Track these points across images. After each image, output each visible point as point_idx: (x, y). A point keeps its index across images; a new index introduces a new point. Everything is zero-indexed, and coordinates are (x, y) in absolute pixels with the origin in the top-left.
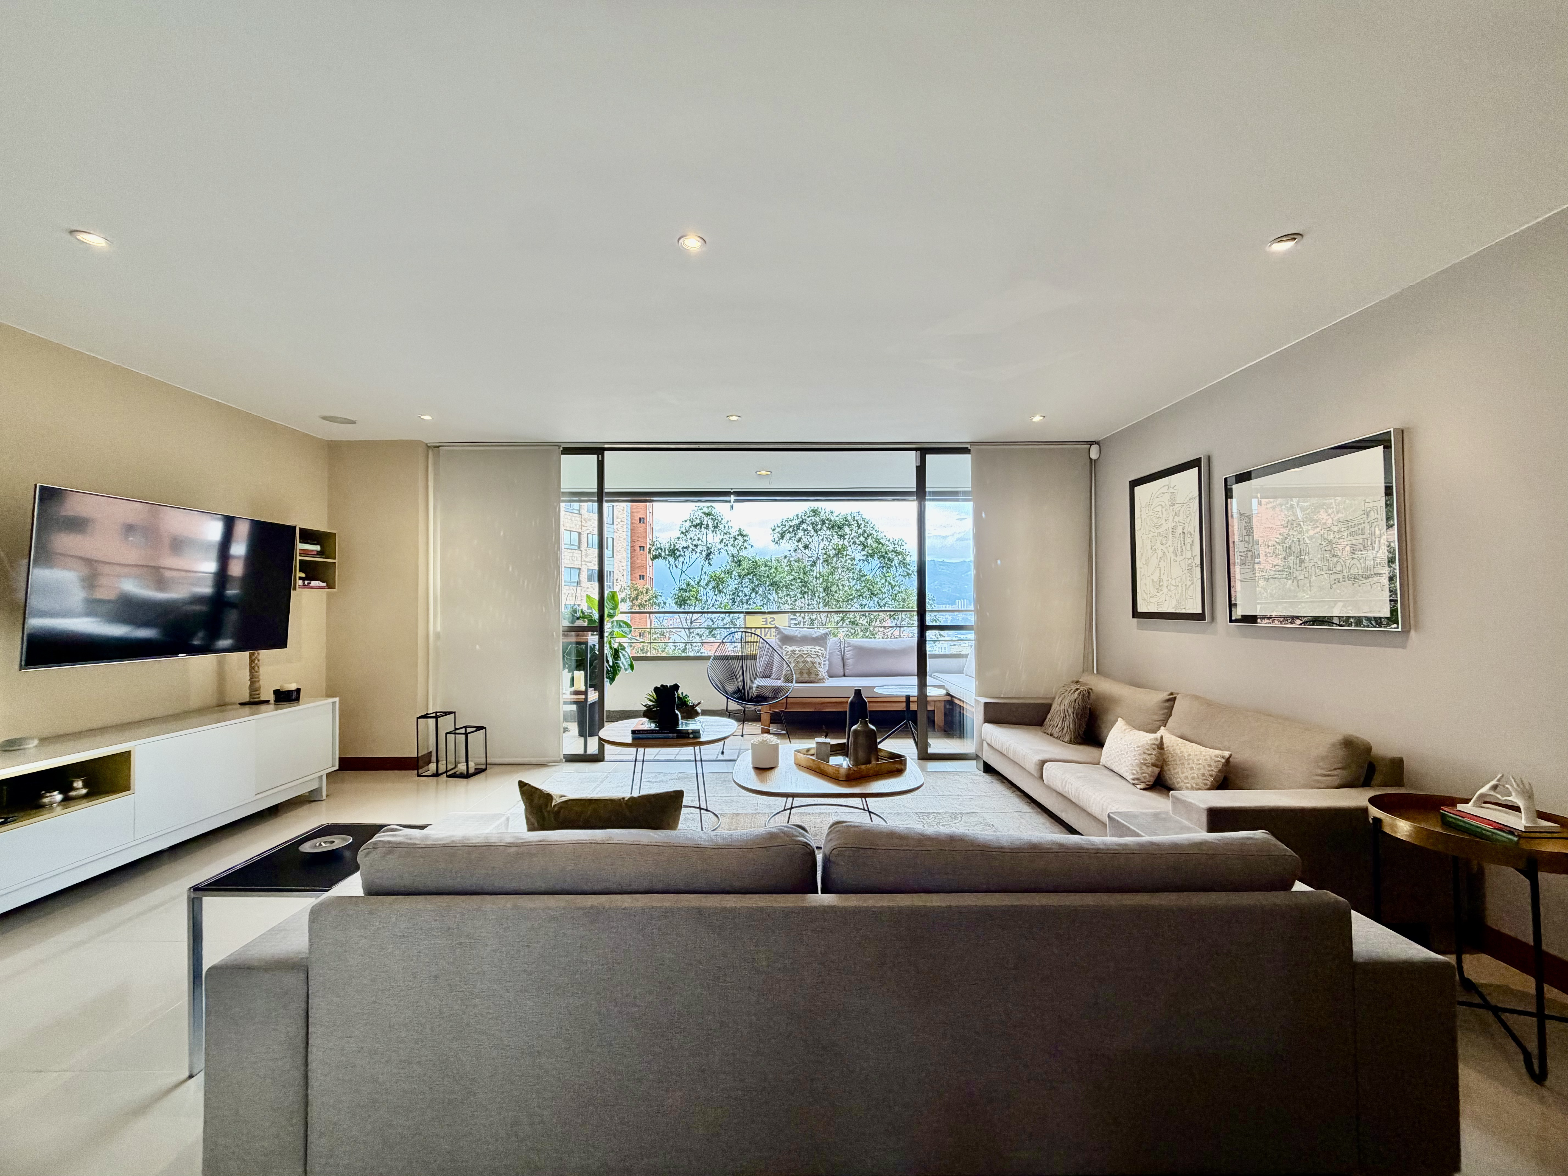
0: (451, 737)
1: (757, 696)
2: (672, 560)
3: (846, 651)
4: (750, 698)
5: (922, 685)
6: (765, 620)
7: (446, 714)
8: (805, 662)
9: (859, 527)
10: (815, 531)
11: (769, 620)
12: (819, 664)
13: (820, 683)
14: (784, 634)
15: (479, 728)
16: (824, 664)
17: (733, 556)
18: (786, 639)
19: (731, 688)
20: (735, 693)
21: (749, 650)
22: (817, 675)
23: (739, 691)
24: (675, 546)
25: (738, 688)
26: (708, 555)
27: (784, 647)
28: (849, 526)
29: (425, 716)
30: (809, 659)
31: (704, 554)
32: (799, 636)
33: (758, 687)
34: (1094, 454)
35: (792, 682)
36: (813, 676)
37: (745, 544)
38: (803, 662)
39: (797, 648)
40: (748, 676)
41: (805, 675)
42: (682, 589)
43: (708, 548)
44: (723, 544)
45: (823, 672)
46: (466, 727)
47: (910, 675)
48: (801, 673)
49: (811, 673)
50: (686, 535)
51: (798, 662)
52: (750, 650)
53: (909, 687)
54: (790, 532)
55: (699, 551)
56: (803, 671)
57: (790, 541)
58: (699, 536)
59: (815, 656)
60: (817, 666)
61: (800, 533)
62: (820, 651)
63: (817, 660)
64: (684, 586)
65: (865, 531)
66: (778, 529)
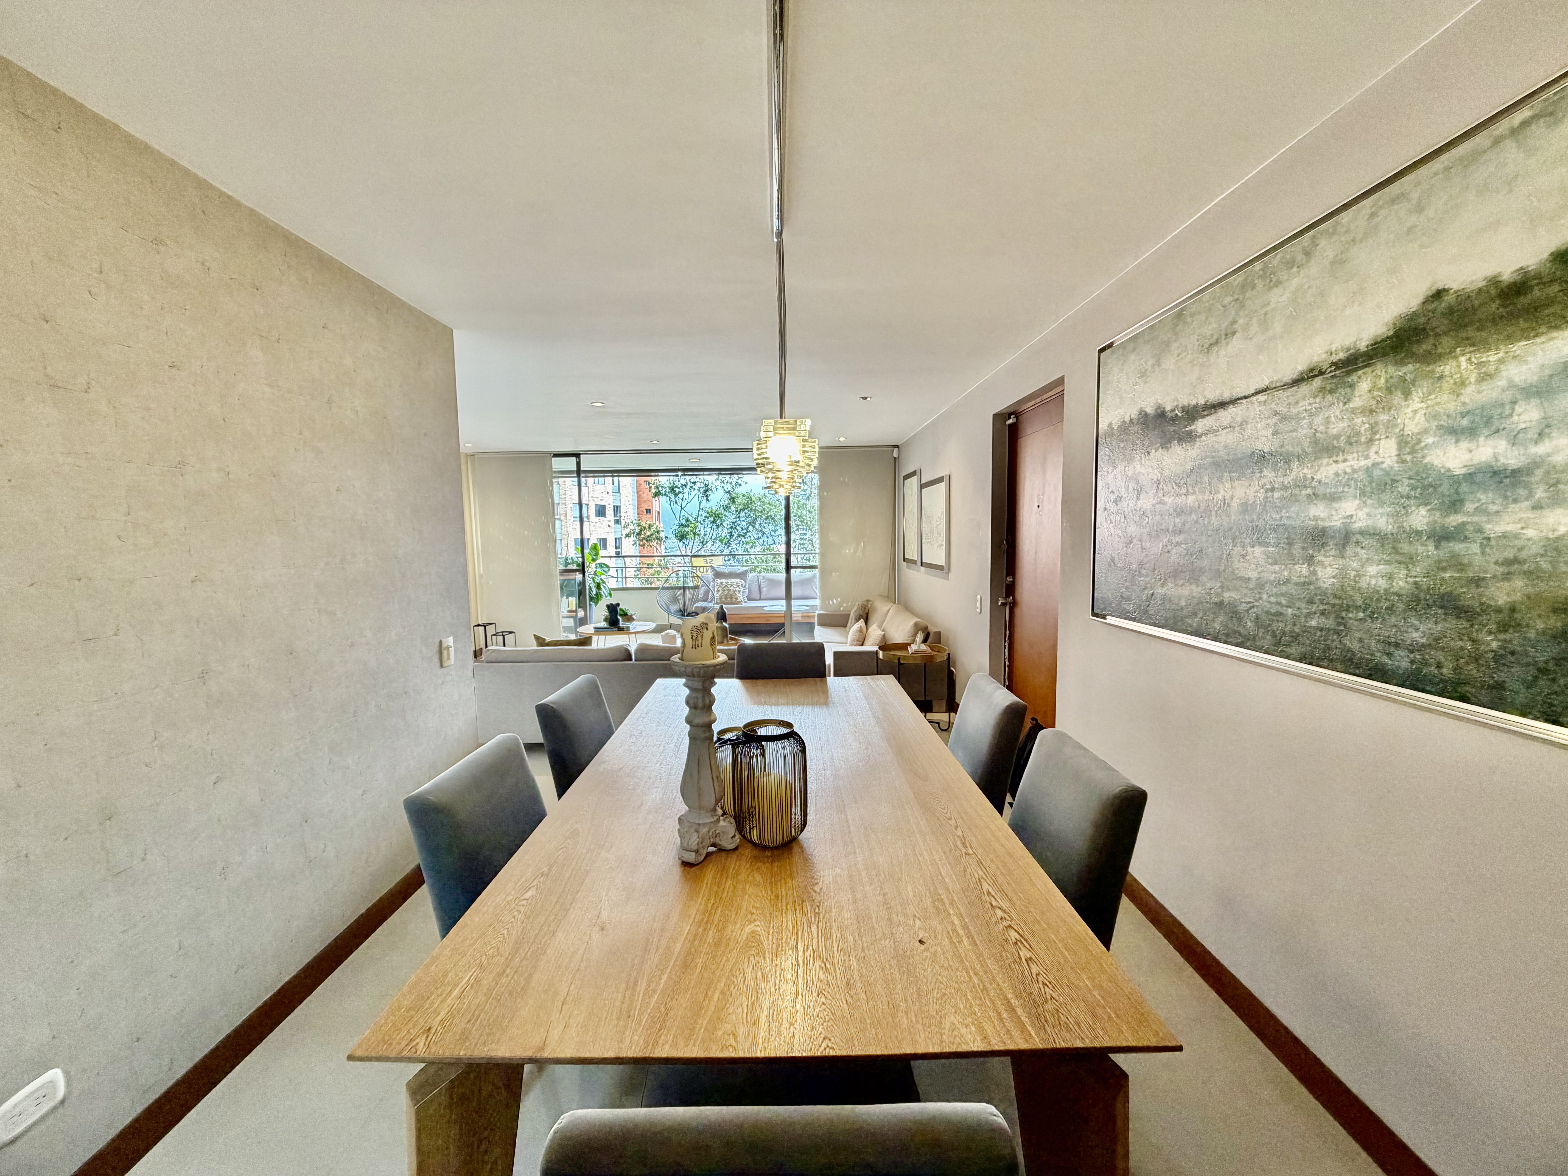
0: (494, 637)
1: (693, 613)
2: (672, 496)
3: (762, 583)
4: (687, 614)
5: (789, 606)
6: (706, 561)
7: (491, 624)
8: (730, 590)
11: (709, 561)
12: (740, 591)
13: (743, 604)
14: (716, 571)
15: (511, 633)
16: (744, 592)
18: (718, 575)
19: (674, 608)
20: (677, 611)
22: (737, 599)
23: (679, 610)
24: (674, 484)
25: (680, 608)
26: (706, 491)
27: (717, 580)
29: (479, 625)
30: (732, 588)
31: (702, 490)
32: (728, 572)
36: (734, 600)
38: (728, 590)
39: (724, 581)
40: (687, 600)
41: (729, 599)
42: (682, 525)
43: (706, 486)
45: (740, 597)
46: (503, 632)
47: (782, 599)
48: (726, 598)
49: (732, 598)
51: (724, 590)
53: (780, 606)
55: (697, 488)
56: (728, 596)
59: (738, 586)
60: (737, 593)
62: (742, 582)
63: (737, 589)
64: (684, 522)
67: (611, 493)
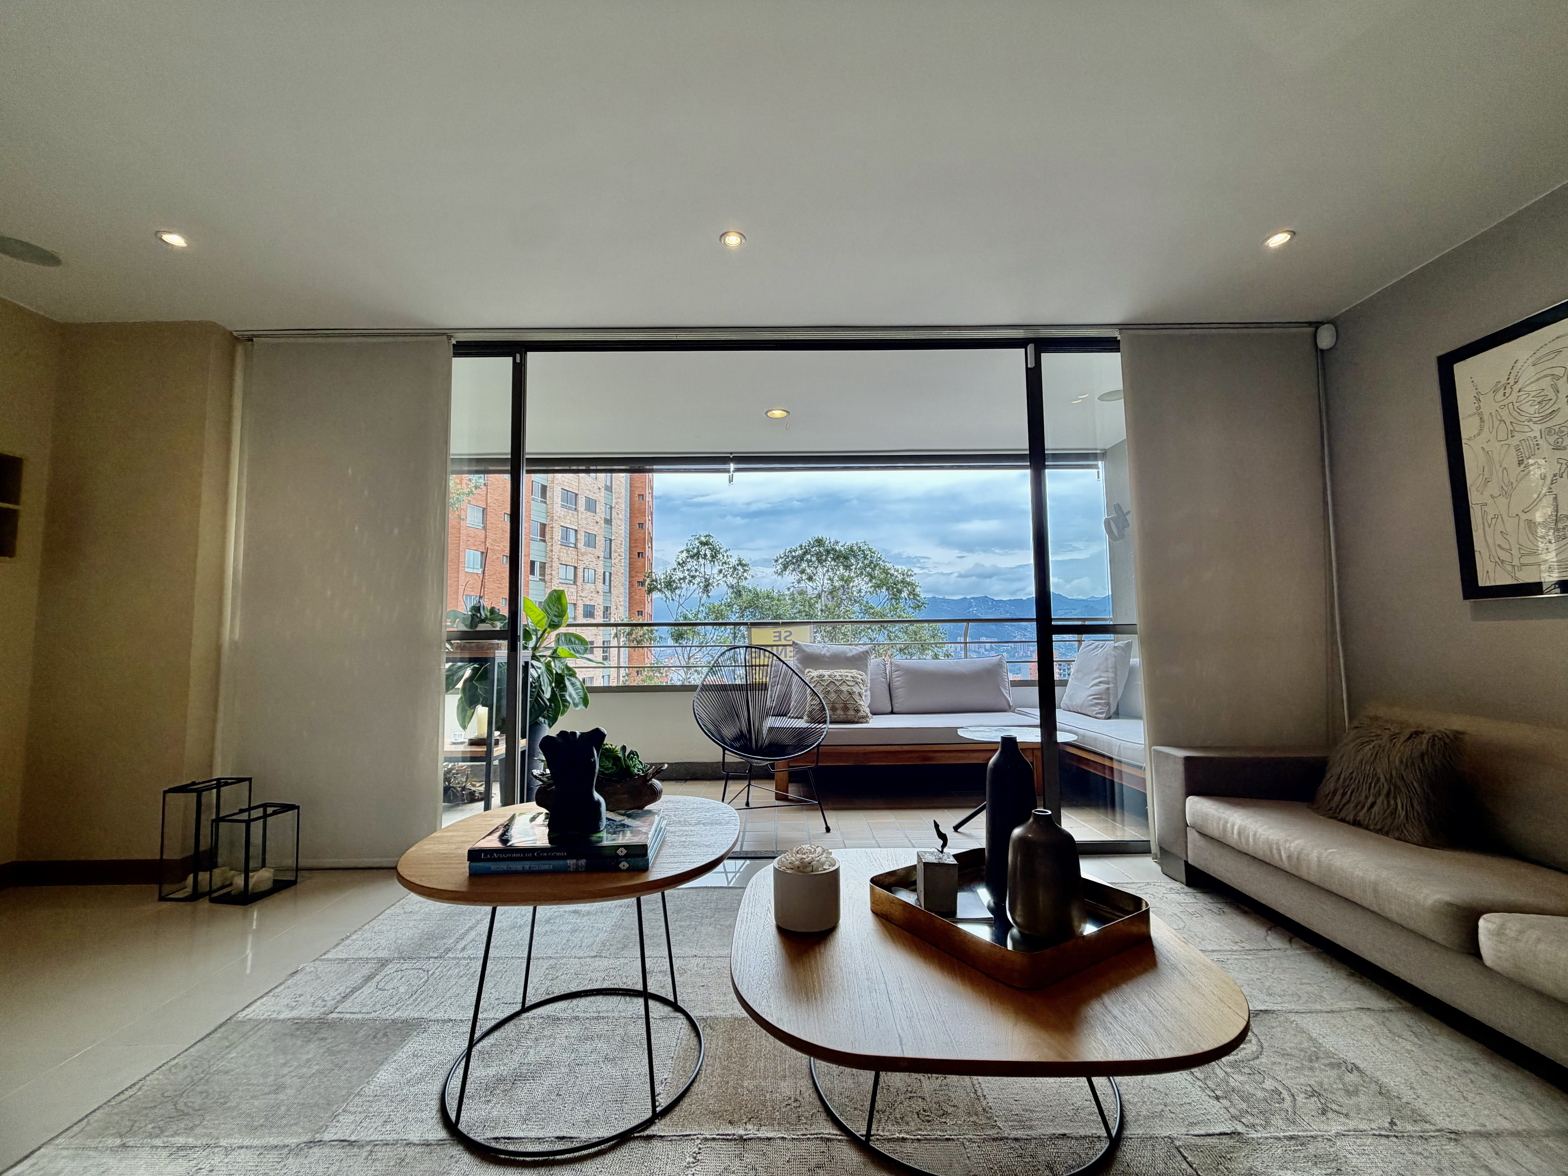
1: (771, 745)
2: (668, 593)
3: (894, 676)
4: (759, 745)
6: (777, 634)
7: (223, 783)
8: (838, 692)
9: (865, 558)
10: (819, 562)
11: (783, 635)
12: (860, 695)
13: (862, 723)
14: (806, 652)
16: (865, 696)
17: (732, 587)
18: (810, 660)
19: (729, 732)
20: (736, 739)
21: (757, 677)
22: (858, 711)
23: (740, 737)
24: (671, 578)
25: (741, 731)
26: (706, 586)
27: (807, 670)
28: (855, 556)
29: (179, 789)
30: (844, 688)
31: (702, 585)
32: (828, 654)
33: (771, 729)
34: (1326, 339)
35: (825, 722)
36: (852, 712)
37: (745, 574)
38: (836, 692)
39: (826, 673)
40: (755, 715)
41: (840, 712)
43: (707, 580)
44: (722, 575)
45: (864, 705)
46: (265, 806)
48: (833, 709)
49: (848, 709)
50: (683, 567)
51: (829, 692)
52: (759, 677)
54: (793, 563)
55: (696, 582)
56: (837, 706)
57: (794, 573)
58: (696, 567)
59: (852, 684)
60: (857, 698)
61: (804, 565)
62: (859, 676)
63: (856, 689)
65: (871, 562)
66: (780, 561)
67: (601, 593)
